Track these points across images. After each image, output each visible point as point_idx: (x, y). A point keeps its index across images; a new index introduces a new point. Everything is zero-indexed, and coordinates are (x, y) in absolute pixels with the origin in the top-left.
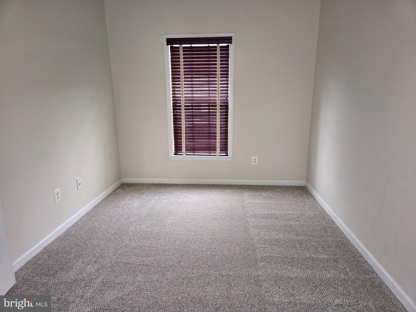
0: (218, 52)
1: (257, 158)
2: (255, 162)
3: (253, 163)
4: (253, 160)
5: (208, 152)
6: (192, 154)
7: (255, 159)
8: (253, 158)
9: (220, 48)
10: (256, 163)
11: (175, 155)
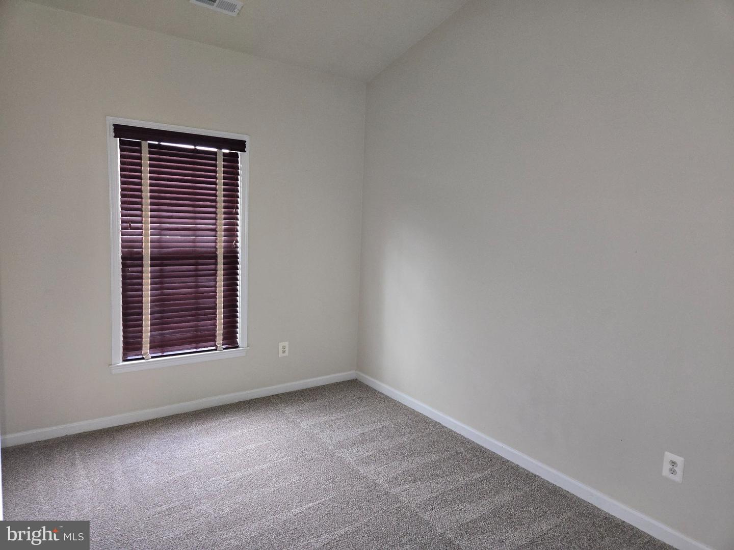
0: (220, 163)
1: (286, 344)
2: (284, 352)
3: (281, 354)
4: (281, 350)
5: (194, 345)
6: (160, 354)
7: (284, 347)
8: (281, 345)
9: (224, 156)
10: (287, 354)
11: (124, 360)
